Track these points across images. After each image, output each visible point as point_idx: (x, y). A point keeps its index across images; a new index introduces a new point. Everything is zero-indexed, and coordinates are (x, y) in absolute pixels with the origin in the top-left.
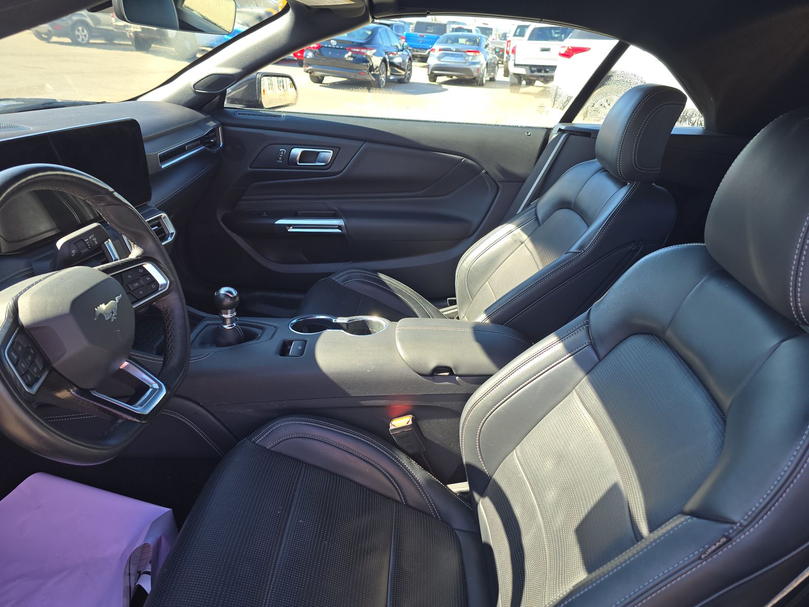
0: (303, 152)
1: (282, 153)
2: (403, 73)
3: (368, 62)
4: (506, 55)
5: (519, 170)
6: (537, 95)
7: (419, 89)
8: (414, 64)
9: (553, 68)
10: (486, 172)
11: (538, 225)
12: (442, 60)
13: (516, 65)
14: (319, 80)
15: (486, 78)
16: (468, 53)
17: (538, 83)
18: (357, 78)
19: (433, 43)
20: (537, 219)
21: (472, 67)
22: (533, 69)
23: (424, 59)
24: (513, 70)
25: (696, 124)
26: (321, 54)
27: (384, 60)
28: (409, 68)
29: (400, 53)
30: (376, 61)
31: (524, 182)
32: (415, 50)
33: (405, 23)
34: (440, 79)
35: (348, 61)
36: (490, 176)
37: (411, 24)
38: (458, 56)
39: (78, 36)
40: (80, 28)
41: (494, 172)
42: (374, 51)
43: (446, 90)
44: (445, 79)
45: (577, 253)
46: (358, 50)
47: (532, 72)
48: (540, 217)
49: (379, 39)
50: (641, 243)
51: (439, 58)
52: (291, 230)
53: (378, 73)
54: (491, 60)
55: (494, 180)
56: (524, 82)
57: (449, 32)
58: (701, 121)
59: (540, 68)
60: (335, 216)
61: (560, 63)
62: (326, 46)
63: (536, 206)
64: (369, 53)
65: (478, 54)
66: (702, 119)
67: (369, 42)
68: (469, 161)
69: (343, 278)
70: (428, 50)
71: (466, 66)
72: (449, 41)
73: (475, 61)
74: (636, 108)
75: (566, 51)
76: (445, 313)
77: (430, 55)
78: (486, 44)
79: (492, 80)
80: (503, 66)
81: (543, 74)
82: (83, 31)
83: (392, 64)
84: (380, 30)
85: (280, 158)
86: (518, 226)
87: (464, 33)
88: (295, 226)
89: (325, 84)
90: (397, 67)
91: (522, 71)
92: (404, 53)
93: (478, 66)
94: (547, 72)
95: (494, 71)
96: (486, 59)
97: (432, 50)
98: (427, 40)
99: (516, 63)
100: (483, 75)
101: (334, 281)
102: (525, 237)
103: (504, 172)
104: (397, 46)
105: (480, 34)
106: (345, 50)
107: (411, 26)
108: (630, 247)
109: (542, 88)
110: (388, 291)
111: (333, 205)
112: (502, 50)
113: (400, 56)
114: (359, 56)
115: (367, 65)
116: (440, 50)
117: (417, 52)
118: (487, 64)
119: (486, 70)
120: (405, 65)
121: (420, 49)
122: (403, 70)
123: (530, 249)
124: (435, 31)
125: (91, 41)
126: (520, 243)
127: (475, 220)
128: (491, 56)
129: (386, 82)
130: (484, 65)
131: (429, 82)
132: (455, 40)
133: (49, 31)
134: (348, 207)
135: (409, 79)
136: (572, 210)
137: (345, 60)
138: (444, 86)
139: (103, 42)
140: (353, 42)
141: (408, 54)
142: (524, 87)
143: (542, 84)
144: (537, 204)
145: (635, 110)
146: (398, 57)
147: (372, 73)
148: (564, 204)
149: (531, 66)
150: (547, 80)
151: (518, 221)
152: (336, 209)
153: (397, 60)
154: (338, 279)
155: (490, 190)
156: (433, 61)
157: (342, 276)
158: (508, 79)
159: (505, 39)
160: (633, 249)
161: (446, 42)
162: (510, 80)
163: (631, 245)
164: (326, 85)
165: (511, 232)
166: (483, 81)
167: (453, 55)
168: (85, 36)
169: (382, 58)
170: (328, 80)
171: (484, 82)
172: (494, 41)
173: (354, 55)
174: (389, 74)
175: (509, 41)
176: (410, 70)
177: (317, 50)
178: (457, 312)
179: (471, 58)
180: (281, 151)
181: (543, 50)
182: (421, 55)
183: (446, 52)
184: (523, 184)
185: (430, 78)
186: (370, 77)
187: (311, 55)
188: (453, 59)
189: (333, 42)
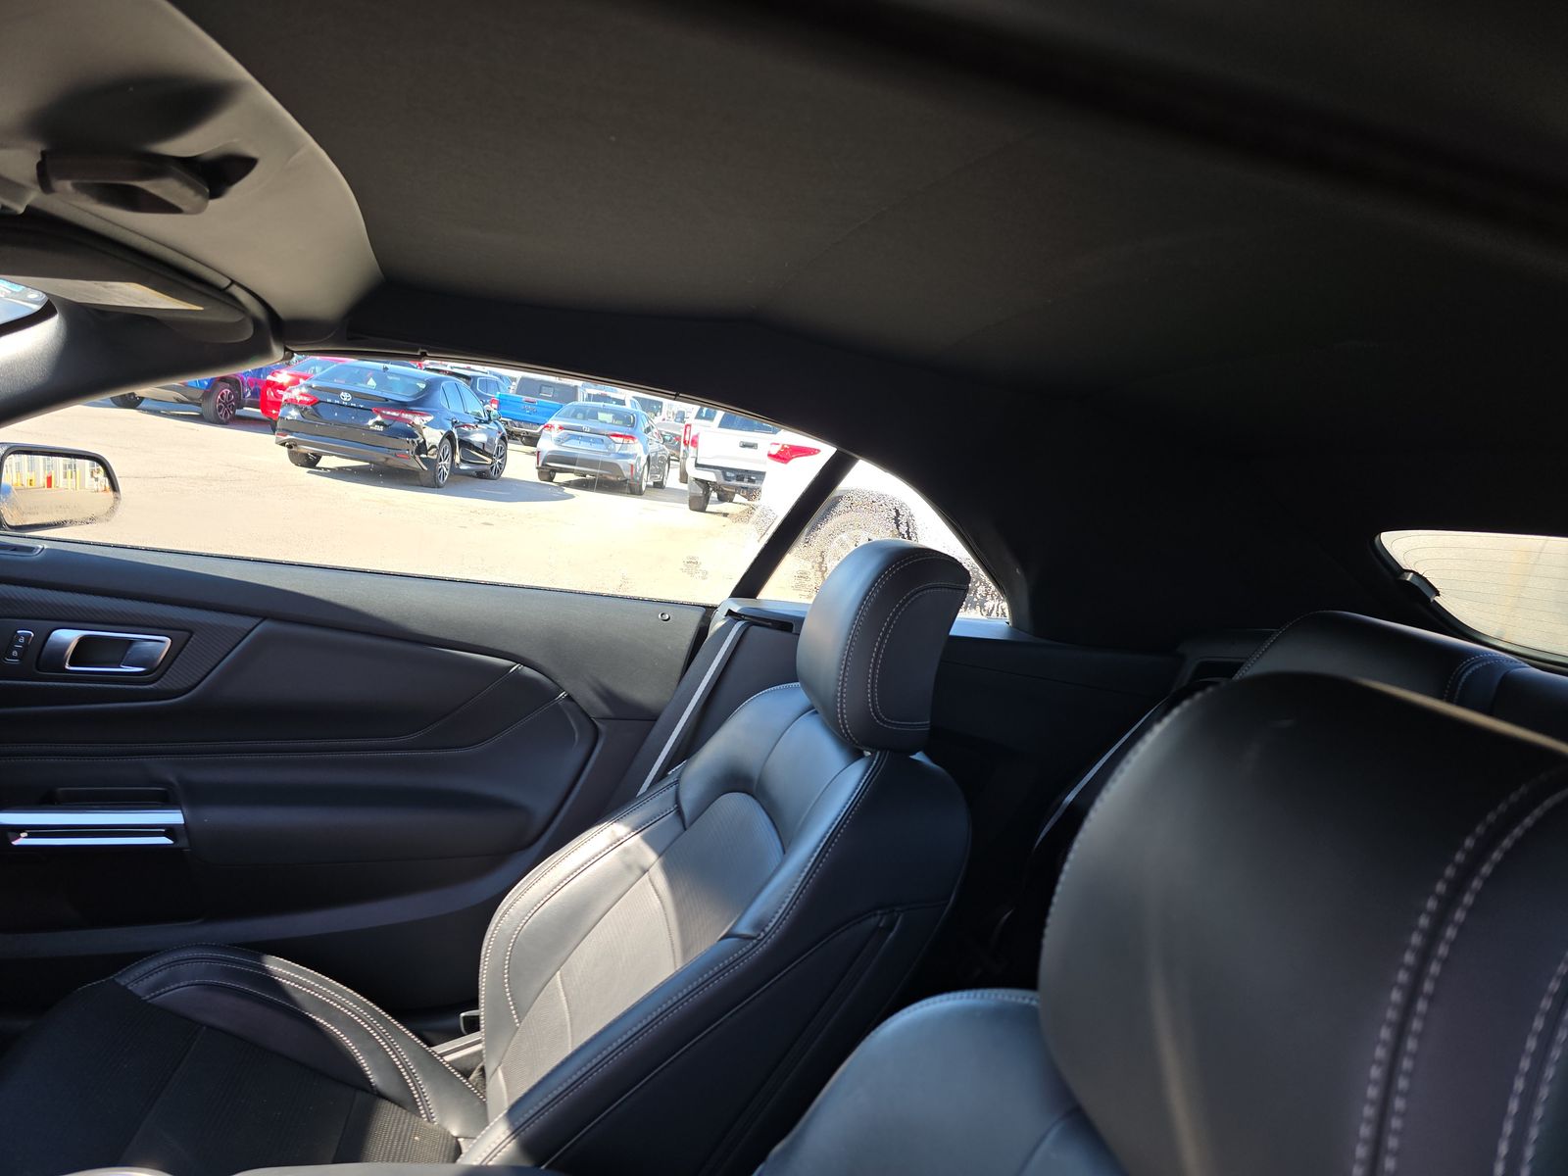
0: (82, 641)
1: (22, 640)
2: (489, 461)
3: (416, 436)
4: (683, 447)
5: (644, 693)
6: (738, 518)
7: (518, 492)
8: (510, 446)
9: (761, 475)
10: (569, 698)
11: (680, 827)
12: (564, 444)
13: (697, 465)
14: (310, 462)
15: (647, 481)
16: (614, 439)
17: (738, 498)
18: (390, 463)
19: (550, 415)
20: (679, 812)
21: (620, 462)
22: (728, 474)
23: (532, 440)
24: (693, 473)
25: (994, 614)
26: (316, 414)
27: (449, 436)
28: (500, 454)
29: (484, 426)
30: (433, 436)
31: (656, 720)
32: (516, 423)
33: (501, 377)
34: (560, 478)
35: (374, 431)
36: (578, 706)
37: (514, 380)
38: (595, 441)
41: (587, 697)
42: (429, 418)
43: (572, 496)
44: (572, 477)
45: (751, 938)
46: (394, 414)
47: (727, 478)
48: (686, 809)
49: (440, 398)
50: (898, 909)
51: (559, 441)
52: (23, 840)
53: (435, 457)
54: (657, 452)
55: (587, 715)
56: (714, 495)
57: (581, 401)
58: (1003, 610)
59: (741, 475)
60: (164, 802)
61: (773, 468)
62: (329, 400)
63: (677, 782)
64: (417, 420)
65: (631, 441)
66: (1005, 605)
67: (421, 401)
68: (528, 671)
69: (152, 979)
70: (542, 426)
71: (610, 459)
72: (580, 415)
73: (626, 452)
74: (870, 590)
75: (779, 452)
76: (448, 1058)
77: (543, 434)
78: (647, 426)
79: (659, 485)
80: (678, 464)
81: (744, 484)
83: (466, 444)
84: (443, 384)
85: (15, 653)
86: (637, 829)
87: (606, 404)
88: (35, 831)
89: (320, 468)
90: (477, 449)
91: (710, 476)
92: (492, 426)
93: (632, 461)
94: (753, 481)
95: (661, 472)
96: (646, 451)
97: (547, 426)
98: (539, 409)
99: (699, 462)
100: (641, 477)
101: (125, 987)
102: (651, 857)
103: (609, 697)
104: (478, 415)
105: (639, 410)
106: (369, 411)
107: (514, 383)
108: (873, 921)
109: (744, 507)
110: (288, 1008)
111: (167, 771)
112: (678, 438)
113: (484, 431)
114: (397, 425)
115: (413, 442)
116: (561, 428)
117: (520, 427)
118: (648, 459)
119: (646, 467)
120: (492, 448)
121: (526, 422)
122: (490, 456)
123: (660, 891)
124: (556, 395)
126: (638, 872)
127: (542, 807)
128: (656, 447)
129: (450, 474)
130: (644, 460)
131: (539, 481)
132: (593, 415)
134: (200, 776)
135: (499, 472)
136: (753, 796)
137: (367, 429)
138: (568, 490)
140: (387, 400)
141: (500, 428)
142: (715, 502)
143: (745, 500)
144: (679, 777)
145: (867, 594)
146: (479, 432)
147: (423, 456)
148: (737, 780)
149: (724, 470)
150: (751, 494)
151: (637, 815)
152: (172, 779)
153: (478, 437)
154: (139, 981)
155: (577, 736)
156: (546, 445)
157: (150, 973)
158: (685, 487)
159: (682, 421)
160: (881, 925)
161: (574, 416)
162: (690, 489)
163: (875, 915)
164: (323, 471)
165: (618, 842)
166: (641, 486)
167: (587, 439)
169: (444, 432)
170: (328, 462)
171: (644, 488)
172: (665, 422)
173: (387, 423)
174: (457, 459)
175: (689, 425)
176: (504, 457)
177: (309, 407)
178: (480, 1052)
179: (618, 446)
180: (19, 636)
181: (745, 445)
182: (527, 433)
183: (573, 433)
184: (653, 726)
185: (541, 474)
186: (416, 464)
187: (294, 414)
188: (584, 445)
189: (346, 397)
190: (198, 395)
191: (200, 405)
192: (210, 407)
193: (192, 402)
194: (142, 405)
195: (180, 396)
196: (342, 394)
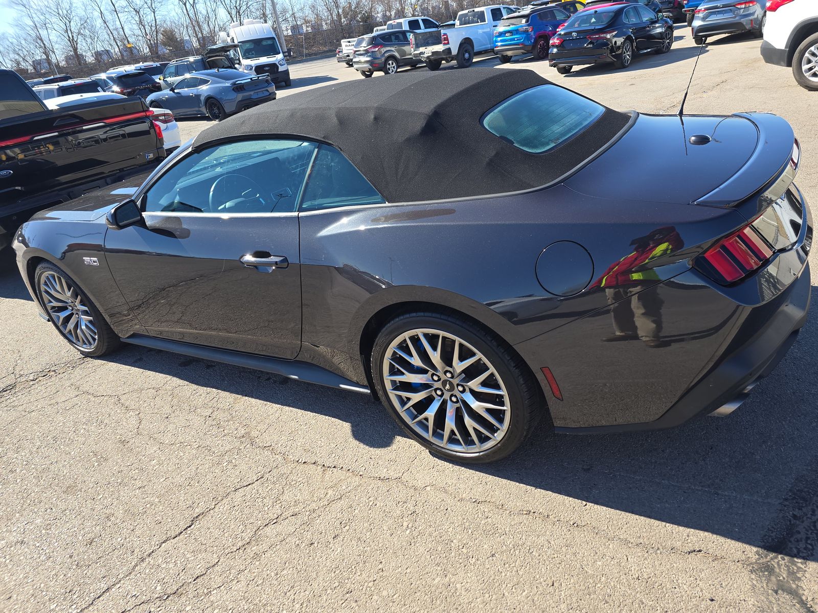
3: (609, 44)
12: (707, 20)
14: (568, 71)
16: (739, 6)
21: (744, 21)
26: (565, 47)
27: (628, 38)
30: (618, 42)
35: (589, 48)
38: (726, 12)
39: (389, 69)
40: (390, 62)
42: (616, 33)
46: (597, 36)
49: (623, 19)
51: (704, 19)
53: (621, 52)
62: (568, 39)
64: (608, 36)
65: (751, 5)
67: (610, 26)
71: (738, 20)
73: (747, 13)
77: (695, 17)
82: (392, 64)
84: (625, 10)
92: (661, 22)
93: (751, 18)
96: (761, 8)
97: (697, 12)
106: (585, 39)
114: (600, 41)
115: (608, 48)
116: (705, 10)
125: (398, 70)
130: (759, 15)
131: (696, 45)
133: (370, 69)
135: (669, 47)
137: (586, 48)
138: (709, 47)
139: (409, 68)
140: (593, 30)
147: (613, 54)
156: (697, 23)
164: (573, 74)
167: (719, 13)
168: (394, 67)
169: (625, 36)
170: (575, 68)
173: (594, 42)
176: (671, 39)
177: (560, 45)
179: (742, 10)
183: (712, 11)
185: (697, 42)
186: (610, 59)
187: (555, 50)
188: (720, 17)
189: (574, 34)
190: (530, 48)
191: (532, 53)
192: (535, 52)
193: (529, 52)
194: (513, 59)
195: (523, 51)
196: (573, 33)
